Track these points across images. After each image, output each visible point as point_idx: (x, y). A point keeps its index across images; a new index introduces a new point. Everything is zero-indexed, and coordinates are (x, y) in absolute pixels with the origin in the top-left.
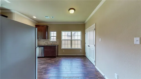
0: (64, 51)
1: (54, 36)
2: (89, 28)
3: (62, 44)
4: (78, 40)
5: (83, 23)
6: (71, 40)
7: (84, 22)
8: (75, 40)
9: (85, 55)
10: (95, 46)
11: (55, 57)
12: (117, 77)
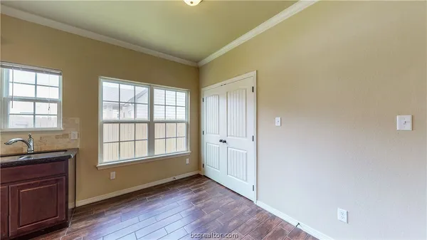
0: (113, 175)
1: (39, 96)
2: (224, 82)
3: (102, 143)
4: (176, 122)
5: (195, 65)
6: (151, 124)
7: (197, 62)
8: (166, 122)
9: (204, 172)
10: (256, 139)
11: (62, 226)
12: (346, 216)
